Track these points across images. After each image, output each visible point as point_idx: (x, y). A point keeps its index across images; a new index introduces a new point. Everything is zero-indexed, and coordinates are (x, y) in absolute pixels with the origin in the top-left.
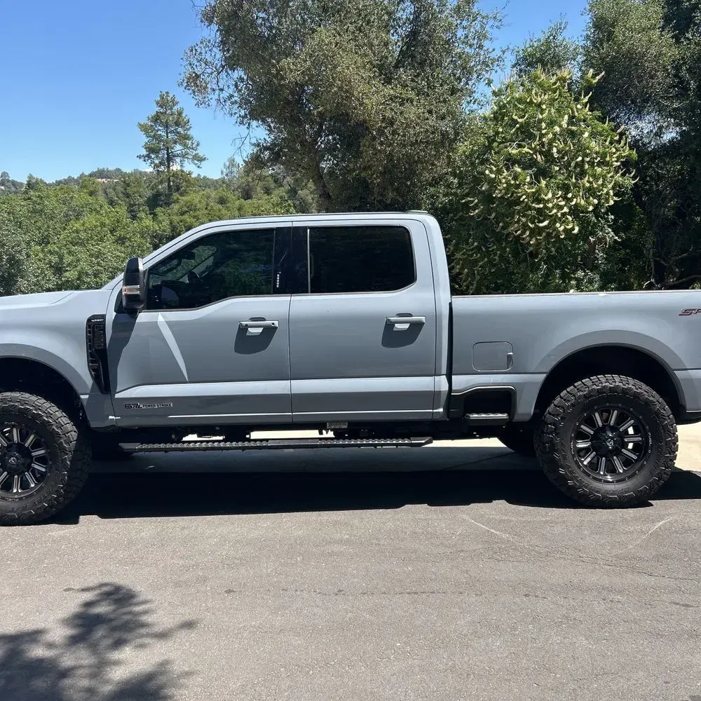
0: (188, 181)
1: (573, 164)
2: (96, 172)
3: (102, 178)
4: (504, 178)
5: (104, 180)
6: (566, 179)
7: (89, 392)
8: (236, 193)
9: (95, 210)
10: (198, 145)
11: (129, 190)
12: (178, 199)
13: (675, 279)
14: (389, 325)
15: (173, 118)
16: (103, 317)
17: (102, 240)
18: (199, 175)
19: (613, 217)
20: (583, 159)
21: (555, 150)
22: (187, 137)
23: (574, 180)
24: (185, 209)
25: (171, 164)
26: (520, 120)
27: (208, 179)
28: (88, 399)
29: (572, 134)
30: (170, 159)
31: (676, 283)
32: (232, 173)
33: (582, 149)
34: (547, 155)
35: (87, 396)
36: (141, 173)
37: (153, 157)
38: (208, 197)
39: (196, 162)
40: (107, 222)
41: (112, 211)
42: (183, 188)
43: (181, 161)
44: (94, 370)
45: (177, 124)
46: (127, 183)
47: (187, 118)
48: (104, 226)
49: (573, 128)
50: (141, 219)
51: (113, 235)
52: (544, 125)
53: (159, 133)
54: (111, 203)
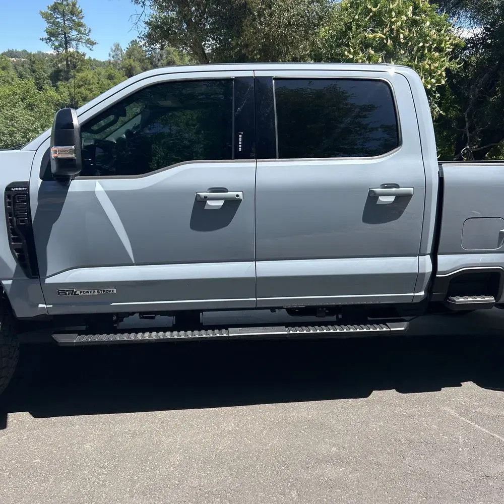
0: (83, 61)
1: (415, 49)
2: (7, 52)
3: (12, 58)
4: (361, 58)
5: (14, 59)
6: (410, 61)
7: (12, 276)
8: (121, 71)
9: (8, 81)
10: (90, 31)
11: (35, 67)
12: (74, 75)
13: (477, 146)
14: (373, 197)
15: (69, 8)
16: (26, 185)
17: (14, 106)
18: (90, 58)
19: (439, 95)
20: (423, 45)
21: (402, 36)
22: (80, 25)
23: (416, 63)
24: (81, 83)
25: (68, 46)
26: (374, 9)
27: (97, 61)
28: (12, 284)
29: (415, 23)
30: (67, 42)
31: (478, 149)
32: (117, 55)
33: (423, 36)
34: (396, 40)
35: (10, 282)
36: (43, 54)
37: (53, 39)
38: (99, 74)
39: (89, 45)
40: (19, 92)
41: (22, 83)
42: (79, 66)
43: (76, 44)
44: (17, 251)
45: (72, 13)
46: (33, 61)
47: (80, 9)
48: (16, 95)
49: (417, 17)
50: (46, 90)
51: (23, 103)
52: (394, 14)
53: (58, 20)
54: (21, 76)
